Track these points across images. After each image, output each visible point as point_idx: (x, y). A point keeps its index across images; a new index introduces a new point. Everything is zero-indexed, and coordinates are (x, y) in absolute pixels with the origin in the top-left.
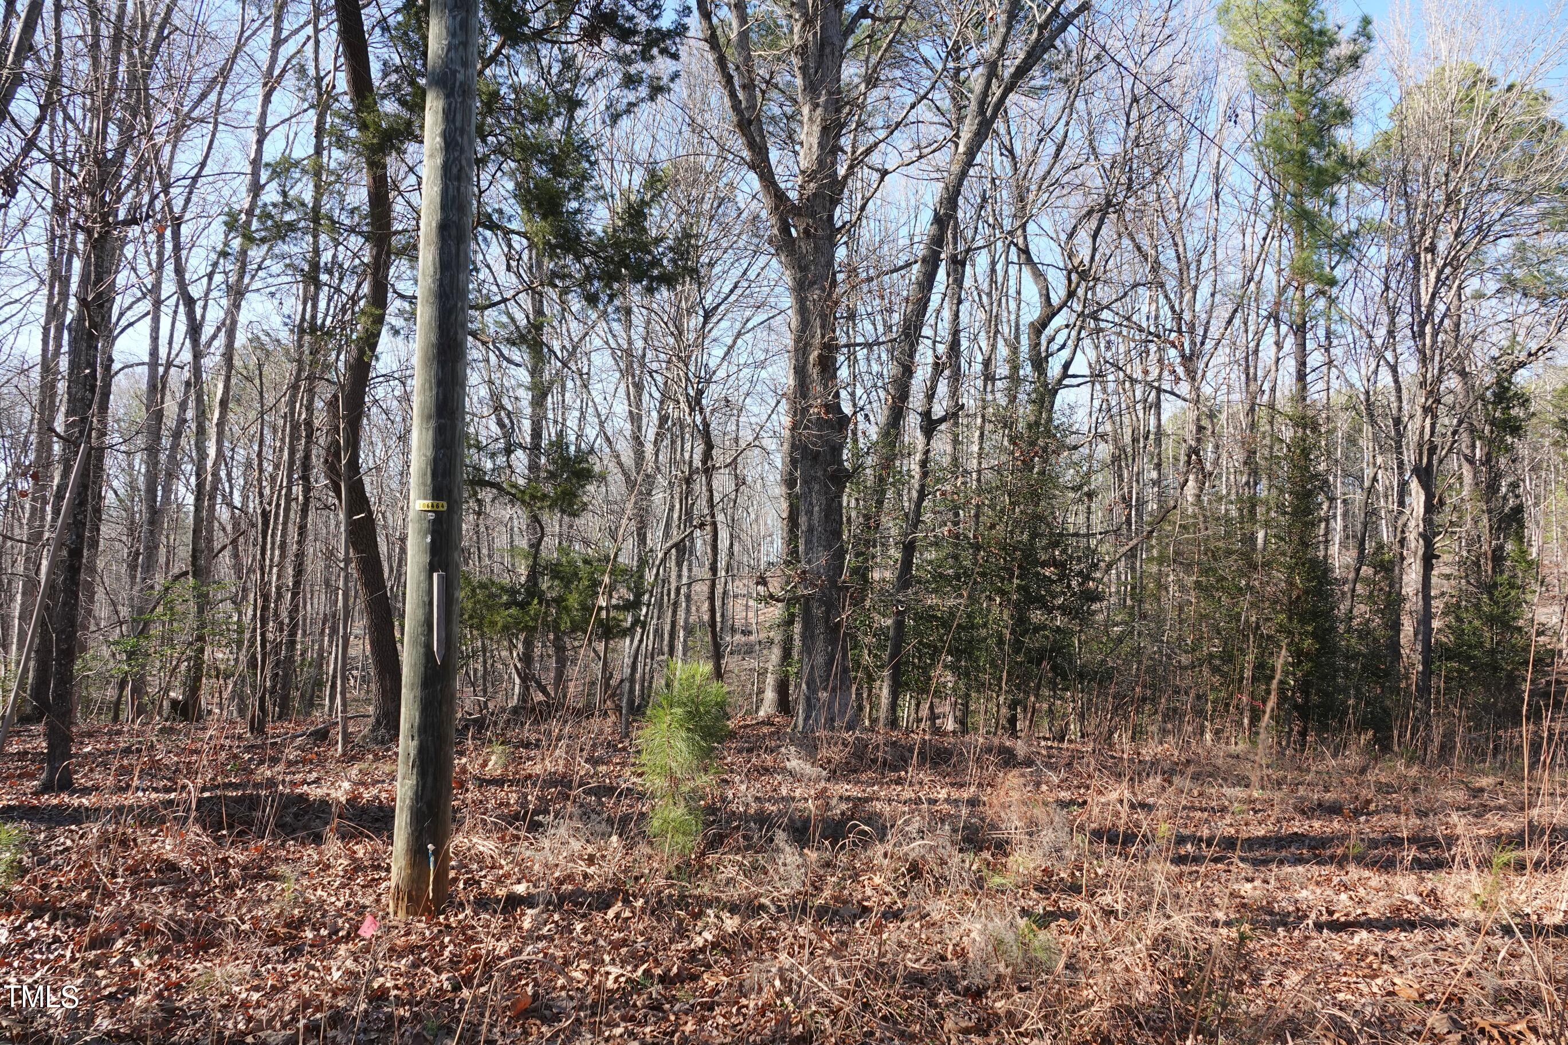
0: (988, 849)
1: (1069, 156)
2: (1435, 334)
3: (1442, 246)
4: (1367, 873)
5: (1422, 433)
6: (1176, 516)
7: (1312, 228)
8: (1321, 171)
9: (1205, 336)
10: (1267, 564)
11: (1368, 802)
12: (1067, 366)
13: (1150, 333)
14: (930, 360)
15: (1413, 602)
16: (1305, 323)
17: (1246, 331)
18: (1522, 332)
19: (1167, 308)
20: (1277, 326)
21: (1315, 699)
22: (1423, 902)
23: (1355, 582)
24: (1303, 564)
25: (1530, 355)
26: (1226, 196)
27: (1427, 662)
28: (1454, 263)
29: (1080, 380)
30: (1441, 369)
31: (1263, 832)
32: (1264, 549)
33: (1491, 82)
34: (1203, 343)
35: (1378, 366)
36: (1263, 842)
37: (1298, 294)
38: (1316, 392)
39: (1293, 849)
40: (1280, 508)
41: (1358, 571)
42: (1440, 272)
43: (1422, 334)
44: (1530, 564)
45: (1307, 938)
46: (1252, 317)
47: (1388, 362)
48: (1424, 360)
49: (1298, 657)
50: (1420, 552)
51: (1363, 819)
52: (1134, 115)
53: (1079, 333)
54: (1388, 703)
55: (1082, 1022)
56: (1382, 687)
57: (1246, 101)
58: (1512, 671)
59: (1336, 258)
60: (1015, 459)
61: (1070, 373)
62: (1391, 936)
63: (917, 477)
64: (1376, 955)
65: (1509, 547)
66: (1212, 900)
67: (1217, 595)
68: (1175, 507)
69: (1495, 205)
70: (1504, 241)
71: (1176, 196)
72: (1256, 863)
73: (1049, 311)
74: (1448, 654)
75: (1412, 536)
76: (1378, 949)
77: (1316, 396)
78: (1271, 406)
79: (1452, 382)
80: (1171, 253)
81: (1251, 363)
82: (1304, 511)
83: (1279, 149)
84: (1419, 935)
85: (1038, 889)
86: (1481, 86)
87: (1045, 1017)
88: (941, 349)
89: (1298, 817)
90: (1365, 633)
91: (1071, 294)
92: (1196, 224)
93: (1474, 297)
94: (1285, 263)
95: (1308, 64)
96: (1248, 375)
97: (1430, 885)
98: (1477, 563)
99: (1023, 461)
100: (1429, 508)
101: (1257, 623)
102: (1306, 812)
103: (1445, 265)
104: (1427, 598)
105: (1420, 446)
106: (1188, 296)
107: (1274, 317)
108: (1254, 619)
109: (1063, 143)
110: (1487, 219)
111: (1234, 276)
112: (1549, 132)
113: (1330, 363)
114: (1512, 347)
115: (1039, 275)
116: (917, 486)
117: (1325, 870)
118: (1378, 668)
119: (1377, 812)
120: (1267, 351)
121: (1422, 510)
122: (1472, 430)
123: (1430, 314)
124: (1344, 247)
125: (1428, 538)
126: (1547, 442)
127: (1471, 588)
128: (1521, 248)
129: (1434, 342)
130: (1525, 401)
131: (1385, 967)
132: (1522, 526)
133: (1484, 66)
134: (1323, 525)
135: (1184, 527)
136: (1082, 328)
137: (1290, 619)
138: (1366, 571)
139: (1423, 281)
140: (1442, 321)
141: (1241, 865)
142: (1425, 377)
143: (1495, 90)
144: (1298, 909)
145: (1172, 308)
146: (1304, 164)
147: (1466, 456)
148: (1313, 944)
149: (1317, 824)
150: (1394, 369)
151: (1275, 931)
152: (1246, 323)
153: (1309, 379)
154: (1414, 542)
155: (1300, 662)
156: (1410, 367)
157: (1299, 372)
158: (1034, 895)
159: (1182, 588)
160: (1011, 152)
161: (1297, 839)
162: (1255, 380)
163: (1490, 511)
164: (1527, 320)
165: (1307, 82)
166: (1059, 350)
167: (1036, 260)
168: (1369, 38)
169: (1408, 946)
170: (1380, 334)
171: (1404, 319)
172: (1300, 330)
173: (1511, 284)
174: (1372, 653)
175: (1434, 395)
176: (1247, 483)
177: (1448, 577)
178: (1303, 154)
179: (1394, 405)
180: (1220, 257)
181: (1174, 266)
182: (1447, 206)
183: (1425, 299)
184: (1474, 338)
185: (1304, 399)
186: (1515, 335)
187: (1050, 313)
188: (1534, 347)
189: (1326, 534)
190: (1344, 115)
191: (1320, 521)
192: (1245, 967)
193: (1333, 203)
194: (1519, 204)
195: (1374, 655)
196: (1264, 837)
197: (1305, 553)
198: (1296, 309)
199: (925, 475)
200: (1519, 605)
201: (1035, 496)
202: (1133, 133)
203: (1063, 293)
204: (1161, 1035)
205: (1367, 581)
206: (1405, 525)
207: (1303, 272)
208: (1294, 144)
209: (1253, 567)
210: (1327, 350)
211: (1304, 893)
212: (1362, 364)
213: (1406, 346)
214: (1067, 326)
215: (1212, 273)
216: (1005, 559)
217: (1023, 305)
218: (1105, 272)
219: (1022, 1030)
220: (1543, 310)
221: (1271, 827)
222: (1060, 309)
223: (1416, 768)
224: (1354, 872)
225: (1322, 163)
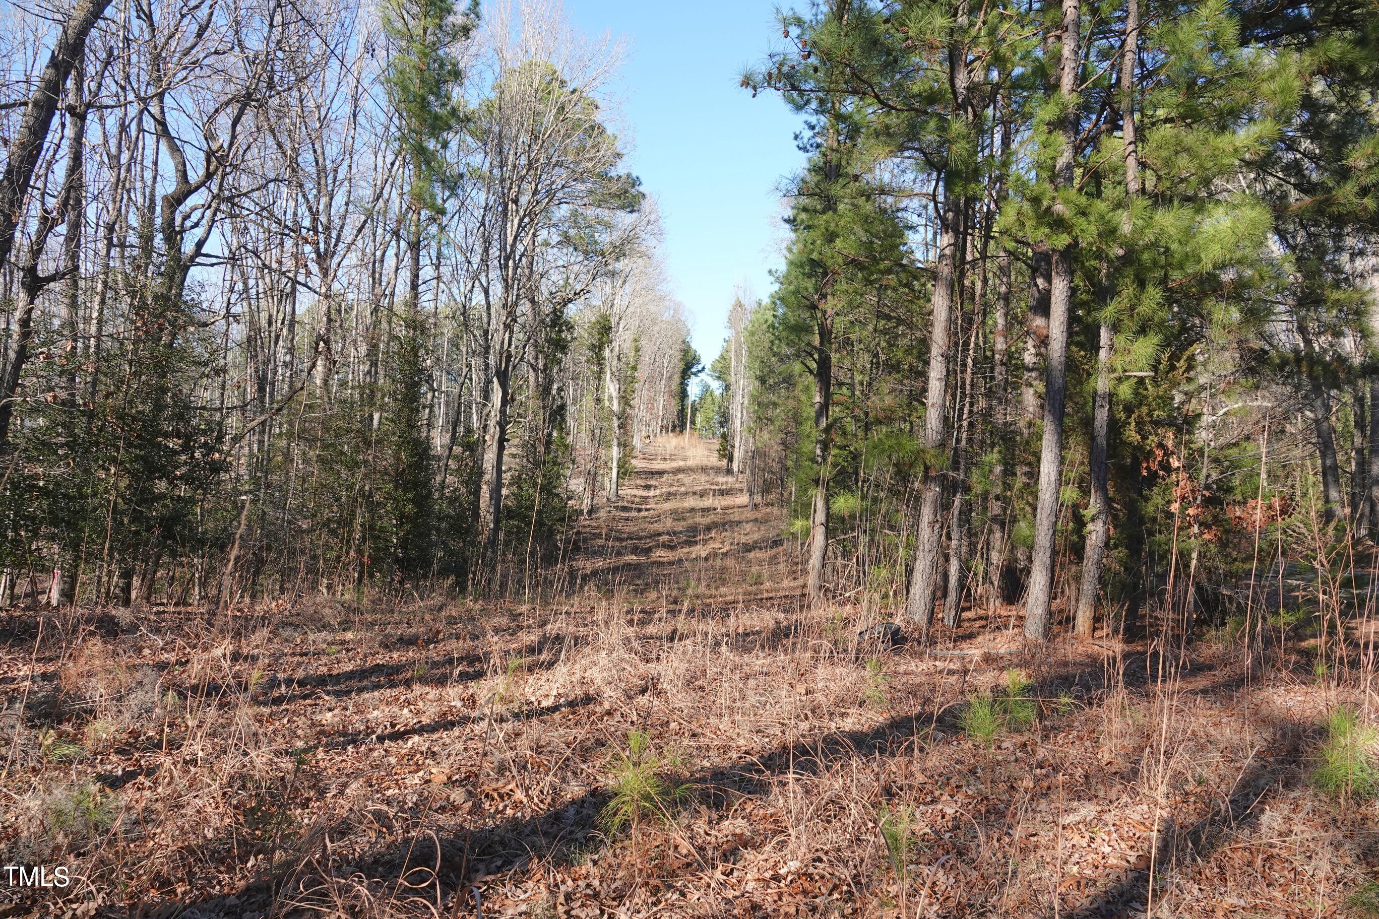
0: (69, 721)
1: (212, 41)
2: (516, 268)
3: (524, 200)
4: (427, 689)
5: (503, 343)
6: (303, 396)
7: (428, 164)
8: (437, 117)
9: (338, 240)
10: (379, 442)
11: (438, 632)
12: (200, 244)
13: (286, 226)
14: (40, 213)
15: (489, 475)
16: (419, 242)
17: (374, 241)
18: (572, 276)
19: (304, 207)
20: (398, 241)
21: (413, 553)
22: (463, 706)
23: (448, 458)
24: (408, 443)
25: (575, 294)
26: (361, 119)
27: (497, 521)
28: (530, 214)
29: (214, 260)
30: (518, 295)
31: (351, 667)
32: (379, 429)
33: (562, 82)
34: (336, 245)
35: (473, 286)
36: (350, 675)
37: (415, 217)
38: (426, 302)
39: (373, 679)
40: (393, 395)
41: (451, 449)
42: (521, 220)
43: (506, 266)
44: (566, 447)
45: (371, 750)
46: (380, 231)
47: (481, 284)
48: (507, 288)
49: (401, 519)
50: (497, 437)
51: (431, 646)
52: (278, 19)
53: (215, 214)
54: (467, 553)
55: (141, 872)
56: (464, 542)
57: (382, 40)
58: (551, 526)
59: (447, 193)
60: (137, 329)
61: (204, 251)
62: (435, 736)
63: (16, 337)
64: (422, 753)
65: (555, 434)
66: (295, 733)
67: (337, 467)
68: (302, 389)
69: (560, 176)
70: (564, 206)
71: (318, 107)
72: (338, 694)
73: (185, 188)
74: (511, 514)
75: (492, 423)
76: (424, 749)
77: (425, 304)
78: (390, 309)
79: (525, 307)
80: (310, 157)
81: (378, 270)
82: (411, 398)
83: (405, 89)
84: (456, 731)
85: (118, 752)
86: (556, 84)
87: (101, 876)
88: (51, 203)
89: (381, 651)
90: (453, 500)
91: (209, 176)
92: (335, 138)
93: (543, 245)
94: (407, 188)
95: (430, 23)
96: (374, 279)
97: (470, 691)
98: (534, 446)
99: (146, 332)
100: (504, 402)
101: (370, 492)
102: (386, 646)
103: (525, 216)
104: (499, 472)
105: (501, 354)
106: (324, 200)
107: (396, 234)
108: (367, 488)
109: (207, 26)
110: (554, 187)
111: (365, 192)
112: (596, 131)
113: (438, 278)
114: (565, 286)
115: (175, 149)
116: (15, 346)
117: (395, 692)
118: (461, 527)
119: (443, 640)
120: (391, 261)
121: (499, 404)
122: (536, 346)
123: (513, 252)
124: (453, 184)
125: (502, 425)
126: (583, 359)
127: (529, 465)
128: (575, 213)
129: (515, 273)
130: (570, 328)
131: (427, 761)
132: (563, 419)
133: (559, 68)
134: (427, 411)
135: (310, 407)
136: (217, 210)
137: (396, 488)
138: (457, 450)
139: (509, 225)
140: (520, 260)
141: (327, 698)
142: (506, 300)
143: (565, 90)
144: (368, 727)
145: (310, 209)
146: (424, 107)
147: (532, 365)
148: (376, 754)
149: (395, 655)
150: (486, 292)
151: (345, 749)
152: (374, 234)
153: (421, 289)
154: (493, 430)
155: (402, 523)
156: (497, 290)
157: (412, 282)
158: (114, 758)
159: (306, 461)
160: (149, 17)
161: (378, 669)
162: (380, 285)
163: (544, 407)
164: (576, 268)
165: (430, 38)
166: (192, 227)
167: (174, 134)
168: (478, 17)
169: (448, 741)
170: (476, 260)
171: (494, 252)
172: (415, 247)
173: (566, 240)
174: (457, 514)
175: (512, 316)
176: (369, 372)
177: (514, 456)
178: (424, 99)
179: (485, 320)
180: (354, 170)
181: (311, 169)
182: (528, 171)
183: (510, 240)
184: (542, 276)
185: (416, 306)
186: (568, 278)
187: (186, 191)
188: (578, 288)
189: (429, 419)
190: (457, 75)
191: (424, 407)
192: (314, 785)
193: (445, 145)
194: (575, 180)
195: (461, 517)
196: (352, 672)
197: (410, 434)
198: (413, 229)
199: (26, 334)
200: (558, 478)
201: (161, 368)
202: (276, 34)
203: (202, 172)
204: (223, 863)
205: (458, 458)
206: (487, 415)
207: (420, 200)
208: (415, 87)
209: (368, 444)
210: (437, 267)
211: (376, 713)
212: (462, 284)
213: (494, 274)
214: (203, 206)
215: (346, 183)
216: (122, 429)
217: (159, 178)
218: (243, 160)
219: (72, 896)
220: (586, 262)
221: (359, 662)
222: (197, 188)
223: (481, 602)
224: (418, 689)
225: (437, 110)
